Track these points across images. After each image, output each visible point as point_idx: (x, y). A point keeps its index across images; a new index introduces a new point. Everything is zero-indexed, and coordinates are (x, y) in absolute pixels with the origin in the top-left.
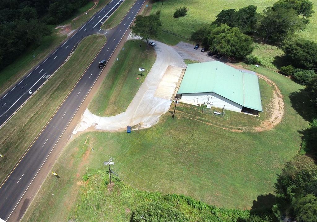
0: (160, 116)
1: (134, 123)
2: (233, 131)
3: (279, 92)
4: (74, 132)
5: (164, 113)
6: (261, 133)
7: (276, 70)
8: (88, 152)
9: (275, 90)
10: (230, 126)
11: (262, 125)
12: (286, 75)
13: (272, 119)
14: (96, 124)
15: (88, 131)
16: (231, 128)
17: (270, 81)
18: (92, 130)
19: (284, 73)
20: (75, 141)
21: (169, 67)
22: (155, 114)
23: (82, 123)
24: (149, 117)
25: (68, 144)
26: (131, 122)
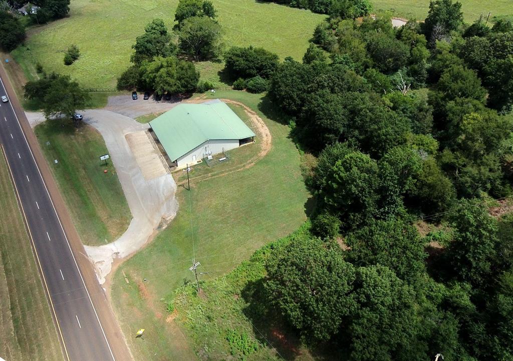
0: (174, 197)
2: (247, 167)
3: (249, 110)
4: (102, 281)
5: (175, 191)
6: (267, 155)
7: (230, 88)
8: (142, 286)
9: (245, 109)
10: (242, 165)
11: (262, 148)
12: (242, 89)
13: (265, 139)
14: (117, 253)
15: (115, 268)
16: (244, 166)
17: (235, 102)
18: (120, 264)
19: (238, 88)
20: (114, 288)
21: (126, 137)
22: (168, 199)
23: (98, 266)
24: (165, 205)
25: (110, 298)
26: (152, 223)
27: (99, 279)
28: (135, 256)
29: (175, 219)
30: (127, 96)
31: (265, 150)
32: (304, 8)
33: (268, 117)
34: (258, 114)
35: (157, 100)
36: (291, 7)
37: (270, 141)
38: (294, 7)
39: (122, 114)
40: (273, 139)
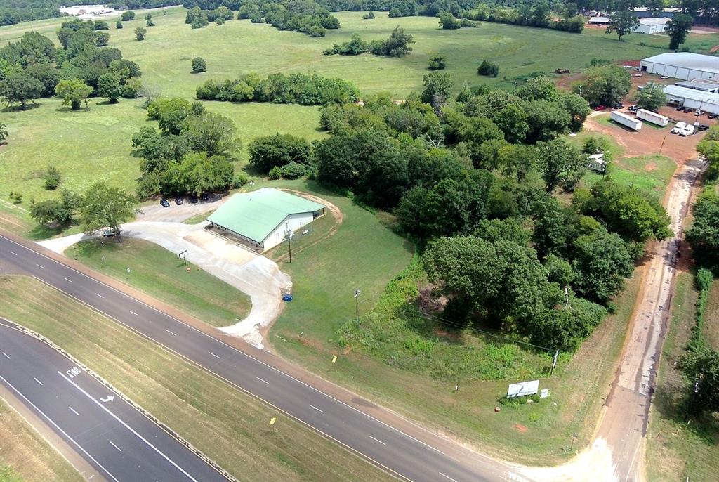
0: (279, 271)
1: (278, 293)
2: (333, 233)
4: (261, 347)
5: (277, 267)
6: (344, 222)
7: (266, 179)
8: (302, 339)
10: (326, 233)
11: (336, 218)
12: (278, 178)
13: (333, 210)
15: (266, 334)
16: (328, 234)
18: (267, 330)
19: (275, 177)
20: (278, 348)
21: (184, 238)
22: (274, 274)
23: (247, 338)
24: (275, 279)
25: (279, 356)
26: (273, 295)
27: (256, 346)
28: (276, 322)
29: (293, 287)
30: (156, 206)
31: (340, 218)
32: (291, 102)
33: (323, 194)
34: (311, 194)
35: (193, 202)
36: (275, 103)
37: (339, 211)
38: (280, 103)
39: (164, 221)
40: (340, 209)
